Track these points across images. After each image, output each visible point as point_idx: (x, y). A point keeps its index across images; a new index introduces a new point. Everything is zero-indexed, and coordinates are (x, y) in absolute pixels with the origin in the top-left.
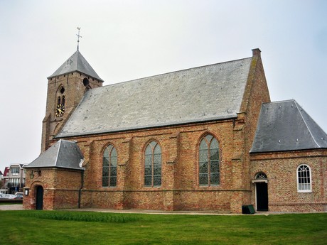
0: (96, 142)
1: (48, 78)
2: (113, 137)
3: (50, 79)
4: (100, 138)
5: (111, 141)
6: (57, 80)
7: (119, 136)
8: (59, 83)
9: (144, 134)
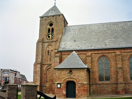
0: (93, 55)
1: (40, 17)
2: (107, 52)
3: (42, 18)
4: (96, 52)
5: (105, 54)
6: (47, 19)
7: (111, 51)
8: (50, 21)
9: (129, 51)
